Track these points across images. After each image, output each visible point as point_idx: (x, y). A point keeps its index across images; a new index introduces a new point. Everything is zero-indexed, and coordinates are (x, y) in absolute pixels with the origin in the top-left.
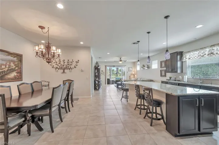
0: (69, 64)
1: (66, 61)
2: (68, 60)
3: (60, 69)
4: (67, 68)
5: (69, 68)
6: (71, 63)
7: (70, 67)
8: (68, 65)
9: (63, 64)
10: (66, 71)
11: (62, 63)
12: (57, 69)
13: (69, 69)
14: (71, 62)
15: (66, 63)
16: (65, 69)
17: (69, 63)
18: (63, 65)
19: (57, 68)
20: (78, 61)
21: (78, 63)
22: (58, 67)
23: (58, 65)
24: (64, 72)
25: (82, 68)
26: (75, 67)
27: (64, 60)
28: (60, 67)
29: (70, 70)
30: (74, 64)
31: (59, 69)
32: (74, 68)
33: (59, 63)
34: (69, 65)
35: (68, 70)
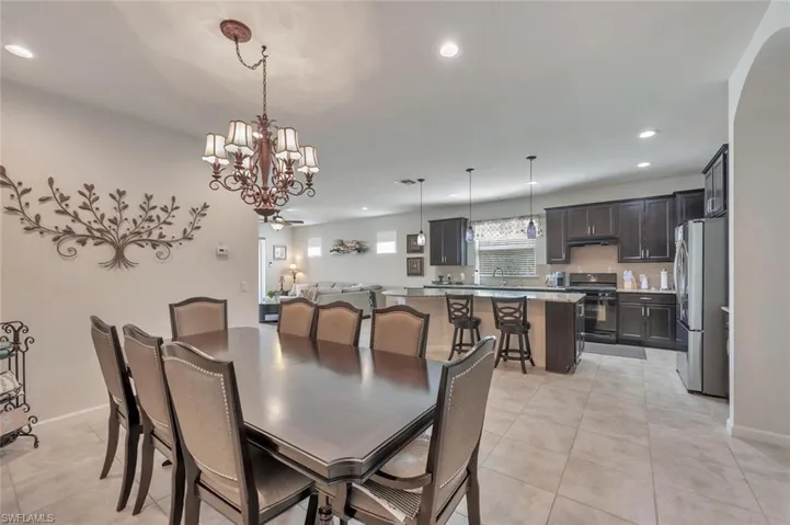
0: (150, 220)
1: (134, 201)
2: (149, 198)
3: (90, 242)
4: (138, 238)
5: (155, 236)
6: (163, 216)
7: (161, 236)
8: (146, 225)
9: (111, 214)
10: (131, 252)
11: (106, 206)
12: (71, 243)
13: (154, 246)
14: (164, 209)
15: (133, 212)
16: (126, 244)
17: (153, 213)
18: (114, 221)
19: (69, 232)
20: (205, 207)
21: (202, 219)
22: (79, 229)
23: (76, 218)
24: (119, 258)
25: (221, 244)
26: (187, 237)
27: (121, 194)
28: (89, 229)
29: (161, 248)
30: (181, 219)
31: (83, 243)
32: (185, 242)
33: (84, 207)
34: (152, 225)
35: (148, 247)
